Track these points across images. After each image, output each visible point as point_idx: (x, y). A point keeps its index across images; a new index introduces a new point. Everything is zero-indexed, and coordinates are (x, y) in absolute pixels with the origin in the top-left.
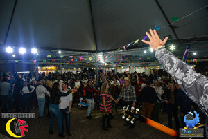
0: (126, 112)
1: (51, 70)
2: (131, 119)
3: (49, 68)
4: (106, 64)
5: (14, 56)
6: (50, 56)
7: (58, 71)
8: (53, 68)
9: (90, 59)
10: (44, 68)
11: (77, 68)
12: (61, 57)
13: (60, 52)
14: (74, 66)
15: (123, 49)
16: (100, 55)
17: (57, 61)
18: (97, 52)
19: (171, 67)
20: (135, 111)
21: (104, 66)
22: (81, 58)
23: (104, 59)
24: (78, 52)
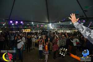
0: (61, 51)
1: (28, 31)
2: (63, 54)
3: (28, 30)
4: (53, 29)
6: (28, 25)
7: (31, 31)
8: (29, 30)
9: (46, 26)
10: (25, 30)
11: (40, 30)
12: (33, 25)
13: (33, 23)
14: (38, 29)
16: (50, 24)
17: (31, 27)
18: (49, 23)
19: (83, 30)
20: (65, 50)
21: (52, 29)
22: (42, 25)
23: (52, 26)
24: (40, 23)
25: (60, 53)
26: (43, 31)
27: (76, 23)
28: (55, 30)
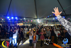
0: (46, 41)
1: (21, 24)
5: (10, 20)
6: (21, 20)
7: (24, 25)
8: (22, 24)
9: (35, 21)
10: (19, 24)
11: (30, 24)
12: (25, 20)
15: (46, 18)
17: (23, 22)
18: (37, 19)
19: (65, 24)
20: (49, 40)
21: (39, 24)
22: (32, 20)
24: (30, 19)
25: (45, 43)
26: (33, 25)
27: (59, 16)
28: (42, 24)
